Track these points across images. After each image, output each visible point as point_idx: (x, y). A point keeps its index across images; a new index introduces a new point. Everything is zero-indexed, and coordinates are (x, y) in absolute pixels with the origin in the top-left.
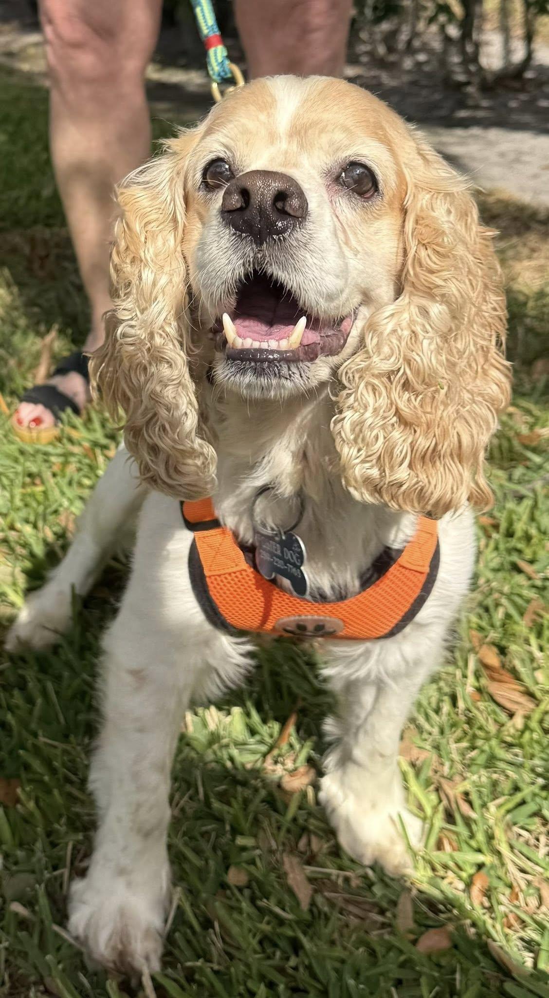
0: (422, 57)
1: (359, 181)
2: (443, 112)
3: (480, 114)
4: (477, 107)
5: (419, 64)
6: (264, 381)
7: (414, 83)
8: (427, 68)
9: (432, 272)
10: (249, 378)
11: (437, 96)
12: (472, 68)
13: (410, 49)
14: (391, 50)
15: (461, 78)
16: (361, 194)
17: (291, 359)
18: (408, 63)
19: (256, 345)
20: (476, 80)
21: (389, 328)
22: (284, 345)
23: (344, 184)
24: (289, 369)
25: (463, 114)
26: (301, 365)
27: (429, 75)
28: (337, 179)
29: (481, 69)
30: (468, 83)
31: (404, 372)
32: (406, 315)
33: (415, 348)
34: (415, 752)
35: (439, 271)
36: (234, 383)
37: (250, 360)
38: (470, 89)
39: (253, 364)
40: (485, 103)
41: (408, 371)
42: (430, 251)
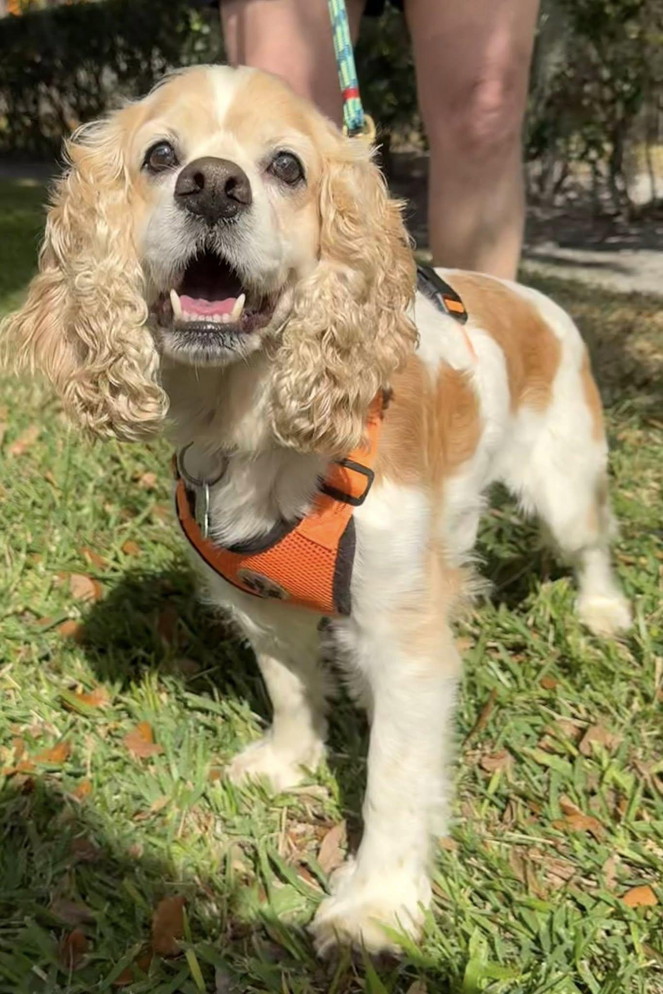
0: (572, 195)
1: (288, 170)
2: (595, 240)
3: (631, 240)
4: (626, 235)
5: (569, 200)
6: (209, 349)
7: (564, 217)
8: (578, 204)
9: (349, 238)
10: (195, 348)
11: (588, 226)
12: (622, 201)
13: (558, 188)
14: (542, 188)
15: (611, 211)
16: (290, 182)
17: (233, 330)
18: (559, 200)
19: (201, 318)
20: (625, 211)
21: (316, 293)
22: (226, 318)
23: (276, 173)
24: (231, 339)
25: (613, 240)
26: (241, 336)
27: (580, 210)
28: (268, 169)
29: (629, 203)
30: (618, 214)
31: (331, 331)
32: (327, 282)
33: (338, 310)
34: (609, 737)
35: (356, 238)
36: (183, 353)
37: (197, 331)
38: (620, 219)
39: (200, 335)
40: (634, 231)
41: (334, 330)
42: (346, 219)
